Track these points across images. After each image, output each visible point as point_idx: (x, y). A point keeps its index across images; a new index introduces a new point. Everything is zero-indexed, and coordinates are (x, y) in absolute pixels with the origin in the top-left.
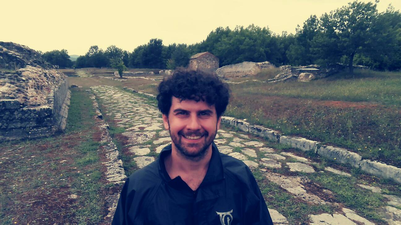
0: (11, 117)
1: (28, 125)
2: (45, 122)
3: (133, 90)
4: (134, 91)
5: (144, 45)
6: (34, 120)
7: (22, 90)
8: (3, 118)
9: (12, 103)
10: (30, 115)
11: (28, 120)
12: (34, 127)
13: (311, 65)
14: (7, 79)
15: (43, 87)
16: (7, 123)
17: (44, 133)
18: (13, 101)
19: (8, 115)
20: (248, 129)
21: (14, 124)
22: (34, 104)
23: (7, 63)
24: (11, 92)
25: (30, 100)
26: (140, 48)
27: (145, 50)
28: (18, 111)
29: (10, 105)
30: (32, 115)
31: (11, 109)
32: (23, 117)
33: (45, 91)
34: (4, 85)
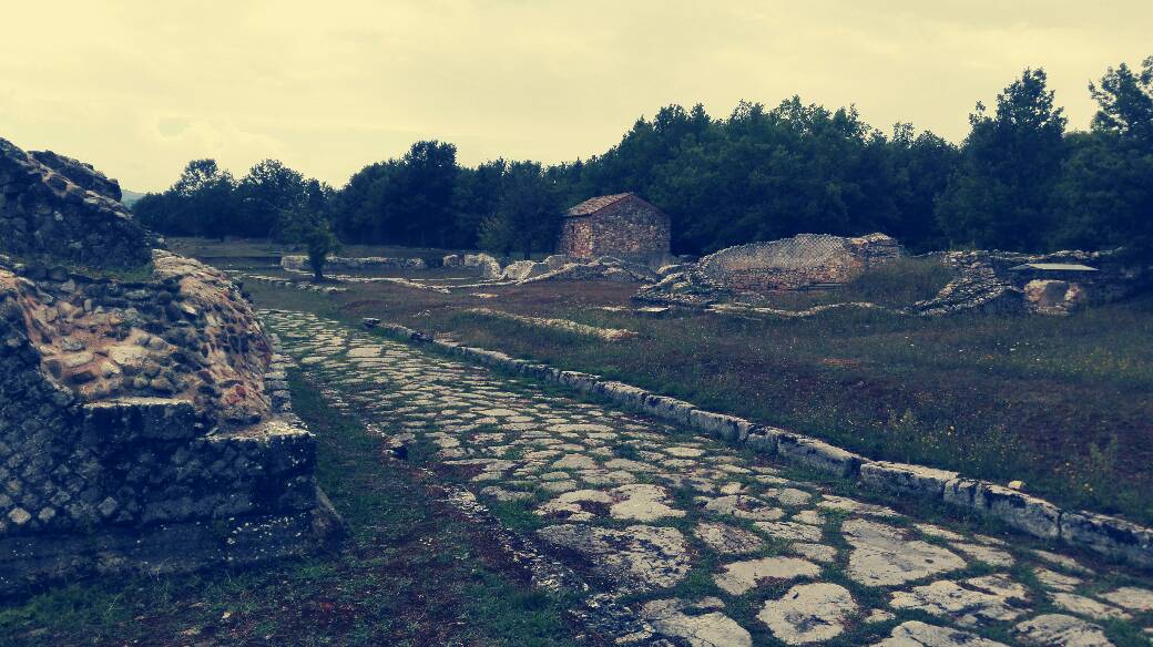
0: (157, 472)
1: (221, 508)
2: (287, 495)
3: (410, 331)
4: (414, 335)
5: (387, 162)
6: (247, 484)
7: (192, 355)
8: (128, 478)
9: (168, 413)
10: (231, 464)
11: (222, 485)
12: (242, 517)
13: (1061, 253)
14: (134, 310)
15: (250, 342)
16: (139, 501)
17: (287, 543)
18: (174, 407)
19: (146, 465)
20: (1059, 526)
21: (168, 504)
22: (239, 416)
23: (77, 238)
24: (157, 365)
25: (223, 401)
26: (372, 172)
27: (393, 181)
28: (187, 448)
29: (159, 424)
30: (243, 463)
31: (161, 440)
32: (204, 474)
33: (255, 359)
34: (124, 337)
